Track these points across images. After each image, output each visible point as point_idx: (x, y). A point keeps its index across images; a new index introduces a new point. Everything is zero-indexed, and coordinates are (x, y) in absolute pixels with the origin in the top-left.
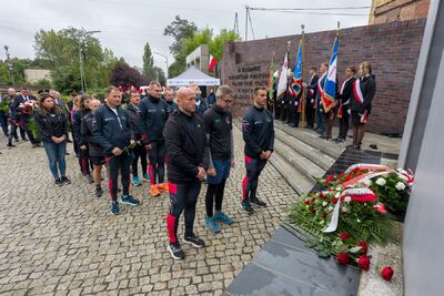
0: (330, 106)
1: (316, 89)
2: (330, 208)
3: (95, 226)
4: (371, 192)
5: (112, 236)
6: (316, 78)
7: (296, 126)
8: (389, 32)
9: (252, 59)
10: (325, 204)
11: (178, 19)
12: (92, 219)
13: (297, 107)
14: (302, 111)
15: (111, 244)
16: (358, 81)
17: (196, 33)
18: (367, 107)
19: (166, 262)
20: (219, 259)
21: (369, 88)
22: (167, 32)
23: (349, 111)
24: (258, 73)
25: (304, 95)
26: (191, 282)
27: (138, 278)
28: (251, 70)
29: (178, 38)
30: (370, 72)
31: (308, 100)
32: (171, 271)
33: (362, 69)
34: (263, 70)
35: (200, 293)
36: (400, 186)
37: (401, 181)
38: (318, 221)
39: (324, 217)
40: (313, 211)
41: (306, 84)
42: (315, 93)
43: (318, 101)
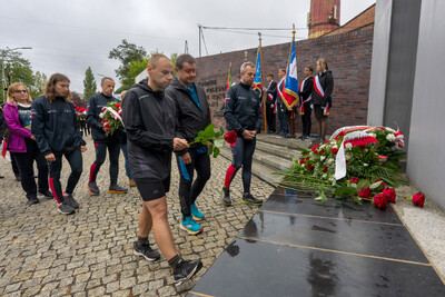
0: (292, 105)
1: (276, 94)
2: (330, 160)
3: (16, 241)
4: (375, 135)
5: (45, 249)
6: (274, 85)
8: (335, 43)
9: (208, 74)
10: (322, 158)
11: (124, 42)
12: (12, 234)
15: (42, 258)
16: (317, 78)
17: (144, 58)
18: (328, 100)
19: (128, 267)
20: (198, 253)
21: (327, 82)
22: (112, 55)
23: (312, 106)
24: (214, 86)
26: (165, 284)
27: (86, 290)
28: (208, 84)
29: (126, 61)
30: (327, 68)
31: (268, 105)
32: (135, 275)
33: (319, 65)
34: (220, 83)
35: (179, 293)
36: (390, 137)
37: (391, 133)
38: (319, 175)
39: (325, 171)
40: (311, 168)
41: (265, 89)
42: (275, 98)
43: (279, 104)
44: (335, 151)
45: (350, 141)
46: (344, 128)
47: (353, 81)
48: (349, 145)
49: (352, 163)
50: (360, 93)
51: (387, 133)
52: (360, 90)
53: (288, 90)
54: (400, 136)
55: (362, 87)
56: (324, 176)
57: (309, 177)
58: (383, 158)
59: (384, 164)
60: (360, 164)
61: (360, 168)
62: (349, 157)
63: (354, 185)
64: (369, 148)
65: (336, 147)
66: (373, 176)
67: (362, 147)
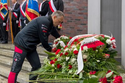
1: (19, 13)
2: (73, 60)
4: (99, 40)
6: (18, 6)
7: (6, 42)
10: (67, 58)
13: (5, 26)
14: (10, 29)
16: (52, 1)
25: (10, 17)
31: (14, 21)
36: (108, 41)
37: (108, 38)
38: (67, 72)
39: (70, 68)
40: (59, 67)
41: (11, 9)
42: (19, 16)
43: (22, 21)
44: (76, 53)
45: (86, 45)
46: (77, 37)
47: (74, 5)
48: (86, 48)
49: (89, 61)
50: (80, 14)
51: (106, 39)
52: (79, 12)
53: (31, 10)
54: (114, 41)
55: (80, 9)
56: (70, 72)
57: (59, 73)
58: (107, 56)
59: (108, 60)
60: (94, 61)
61: (94, 64)
62: (85, 56)
63: (94, 76)
64: (98, 49)
65: (76, 49)
66: (104, 69)
67: (94, 49)
